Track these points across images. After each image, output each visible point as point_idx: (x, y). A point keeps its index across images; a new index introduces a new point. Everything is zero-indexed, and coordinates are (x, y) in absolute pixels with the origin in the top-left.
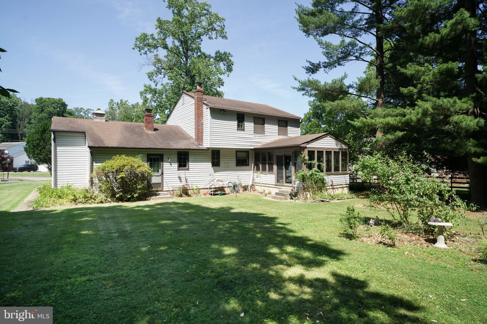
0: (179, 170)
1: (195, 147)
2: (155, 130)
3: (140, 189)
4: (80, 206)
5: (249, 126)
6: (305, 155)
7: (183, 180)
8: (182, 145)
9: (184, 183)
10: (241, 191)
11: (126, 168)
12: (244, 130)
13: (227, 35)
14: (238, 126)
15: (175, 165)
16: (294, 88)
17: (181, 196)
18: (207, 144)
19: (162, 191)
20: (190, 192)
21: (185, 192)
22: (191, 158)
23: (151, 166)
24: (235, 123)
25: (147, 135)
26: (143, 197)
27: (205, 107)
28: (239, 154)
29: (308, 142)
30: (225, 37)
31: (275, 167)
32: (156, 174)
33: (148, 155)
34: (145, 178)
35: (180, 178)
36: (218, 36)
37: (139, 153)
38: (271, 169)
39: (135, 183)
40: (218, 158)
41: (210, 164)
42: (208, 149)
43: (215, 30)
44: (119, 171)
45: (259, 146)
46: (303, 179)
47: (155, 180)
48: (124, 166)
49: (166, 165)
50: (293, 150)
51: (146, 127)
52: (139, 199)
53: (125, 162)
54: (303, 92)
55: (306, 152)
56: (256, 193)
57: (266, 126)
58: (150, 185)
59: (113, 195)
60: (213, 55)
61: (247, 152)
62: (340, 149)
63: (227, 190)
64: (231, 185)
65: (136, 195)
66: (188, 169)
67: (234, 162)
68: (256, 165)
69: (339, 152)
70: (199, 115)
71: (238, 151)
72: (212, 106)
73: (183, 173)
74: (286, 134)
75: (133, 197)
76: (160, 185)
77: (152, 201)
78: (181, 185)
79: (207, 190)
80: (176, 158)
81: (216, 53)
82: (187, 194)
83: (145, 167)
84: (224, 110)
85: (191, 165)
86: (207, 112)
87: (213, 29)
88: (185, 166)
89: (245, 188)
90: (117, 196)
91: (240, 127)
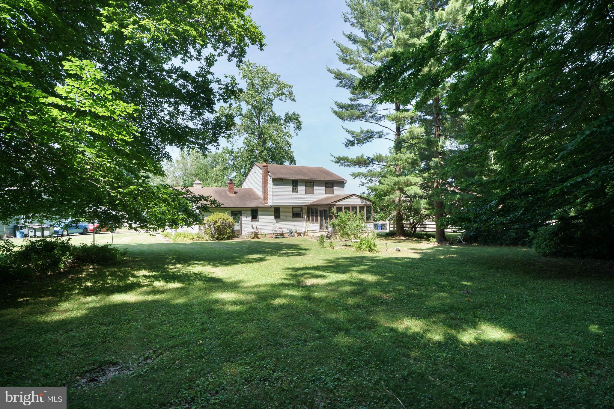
0: (251, 221)
1: (263, 206)
2: (236, 193)
3: (228, 233)
4: (195, 242)
5: (301, 189)
6: (334, 210)
7: (255, 228)
8: (253, 204)
9: (255, 229)
10: (296, 236)
11: (220, 220)
12: (297, 192)
13: (295, 98)
14: (293, 189)
15: (249, 218)
16: (332, 161)
17: (253, 238)
18: (271, 203)
19: (241, 235)
20: (259, 236)
21: (256, 235)
22: (259, 213)
23: (234, 218)
24: (291, 187)
25: (230, 197)
26: (229, 238)
27: (269, 177)
28: (295, 210)
29: (336, 201)
30: (293, 100)
31: (319, 218)
32: (237, 224)
33: (232, 212)
34: (230, 226)
35: (252, 226)
36: (287, 99)
37: (226, 210)
38: (317, 220)
39: (225, 229)
40: (279, 213)
41: (273, 217)
42: (272, 206)
43: (284, 94)
44: (216, 222)
45: (309, 203)
46: (334, 226)
47: (236, 228)
48: (219, 219)
49: (243, 218)
50: (328, 207)
51: (229, 191)
52: (228, 239)
53: (220, 217)
54: (340, 164)
55: (335, 207)
56: (307, 237)
57: (315, 188)
58: (233, 231)
59: (213, 237)
60: (283, 117)
61: (301, 207)
62: (365, 205)
63: (286, 235)
64: (288, 231)
65: (226, 237)
66: (258, 221)
67: (291, 215)
68: (308, 217)
69: (364, 207)
70: (265, 183)
71: (293, 207)
72: (274, 177)
73: (254, 223)
74: (332, 192)
75: (224, 238)
76: (240, 231)
77: (236, 240)
78: (253, 231)
79: (271, 235)
80: (250, 213)
81: (286, 115)
82: (257, 237)
83: (231, 220)
84: (282, 179)
85: (260, 218)
86: (270, 181)
87: (283, 94)
88: (256, 218)
89: (300, 234)
90: (215, 237)
91: (295, 190)
